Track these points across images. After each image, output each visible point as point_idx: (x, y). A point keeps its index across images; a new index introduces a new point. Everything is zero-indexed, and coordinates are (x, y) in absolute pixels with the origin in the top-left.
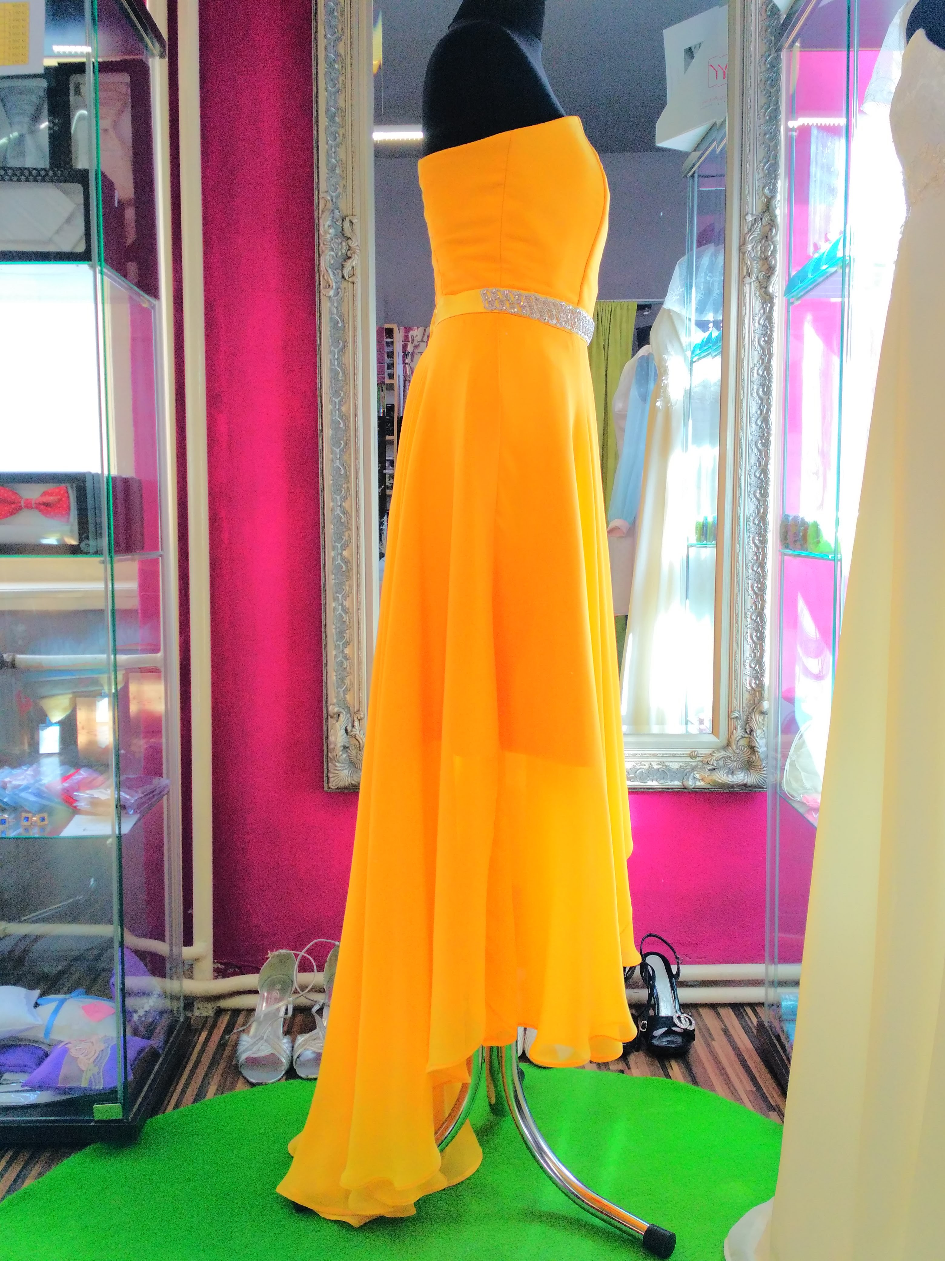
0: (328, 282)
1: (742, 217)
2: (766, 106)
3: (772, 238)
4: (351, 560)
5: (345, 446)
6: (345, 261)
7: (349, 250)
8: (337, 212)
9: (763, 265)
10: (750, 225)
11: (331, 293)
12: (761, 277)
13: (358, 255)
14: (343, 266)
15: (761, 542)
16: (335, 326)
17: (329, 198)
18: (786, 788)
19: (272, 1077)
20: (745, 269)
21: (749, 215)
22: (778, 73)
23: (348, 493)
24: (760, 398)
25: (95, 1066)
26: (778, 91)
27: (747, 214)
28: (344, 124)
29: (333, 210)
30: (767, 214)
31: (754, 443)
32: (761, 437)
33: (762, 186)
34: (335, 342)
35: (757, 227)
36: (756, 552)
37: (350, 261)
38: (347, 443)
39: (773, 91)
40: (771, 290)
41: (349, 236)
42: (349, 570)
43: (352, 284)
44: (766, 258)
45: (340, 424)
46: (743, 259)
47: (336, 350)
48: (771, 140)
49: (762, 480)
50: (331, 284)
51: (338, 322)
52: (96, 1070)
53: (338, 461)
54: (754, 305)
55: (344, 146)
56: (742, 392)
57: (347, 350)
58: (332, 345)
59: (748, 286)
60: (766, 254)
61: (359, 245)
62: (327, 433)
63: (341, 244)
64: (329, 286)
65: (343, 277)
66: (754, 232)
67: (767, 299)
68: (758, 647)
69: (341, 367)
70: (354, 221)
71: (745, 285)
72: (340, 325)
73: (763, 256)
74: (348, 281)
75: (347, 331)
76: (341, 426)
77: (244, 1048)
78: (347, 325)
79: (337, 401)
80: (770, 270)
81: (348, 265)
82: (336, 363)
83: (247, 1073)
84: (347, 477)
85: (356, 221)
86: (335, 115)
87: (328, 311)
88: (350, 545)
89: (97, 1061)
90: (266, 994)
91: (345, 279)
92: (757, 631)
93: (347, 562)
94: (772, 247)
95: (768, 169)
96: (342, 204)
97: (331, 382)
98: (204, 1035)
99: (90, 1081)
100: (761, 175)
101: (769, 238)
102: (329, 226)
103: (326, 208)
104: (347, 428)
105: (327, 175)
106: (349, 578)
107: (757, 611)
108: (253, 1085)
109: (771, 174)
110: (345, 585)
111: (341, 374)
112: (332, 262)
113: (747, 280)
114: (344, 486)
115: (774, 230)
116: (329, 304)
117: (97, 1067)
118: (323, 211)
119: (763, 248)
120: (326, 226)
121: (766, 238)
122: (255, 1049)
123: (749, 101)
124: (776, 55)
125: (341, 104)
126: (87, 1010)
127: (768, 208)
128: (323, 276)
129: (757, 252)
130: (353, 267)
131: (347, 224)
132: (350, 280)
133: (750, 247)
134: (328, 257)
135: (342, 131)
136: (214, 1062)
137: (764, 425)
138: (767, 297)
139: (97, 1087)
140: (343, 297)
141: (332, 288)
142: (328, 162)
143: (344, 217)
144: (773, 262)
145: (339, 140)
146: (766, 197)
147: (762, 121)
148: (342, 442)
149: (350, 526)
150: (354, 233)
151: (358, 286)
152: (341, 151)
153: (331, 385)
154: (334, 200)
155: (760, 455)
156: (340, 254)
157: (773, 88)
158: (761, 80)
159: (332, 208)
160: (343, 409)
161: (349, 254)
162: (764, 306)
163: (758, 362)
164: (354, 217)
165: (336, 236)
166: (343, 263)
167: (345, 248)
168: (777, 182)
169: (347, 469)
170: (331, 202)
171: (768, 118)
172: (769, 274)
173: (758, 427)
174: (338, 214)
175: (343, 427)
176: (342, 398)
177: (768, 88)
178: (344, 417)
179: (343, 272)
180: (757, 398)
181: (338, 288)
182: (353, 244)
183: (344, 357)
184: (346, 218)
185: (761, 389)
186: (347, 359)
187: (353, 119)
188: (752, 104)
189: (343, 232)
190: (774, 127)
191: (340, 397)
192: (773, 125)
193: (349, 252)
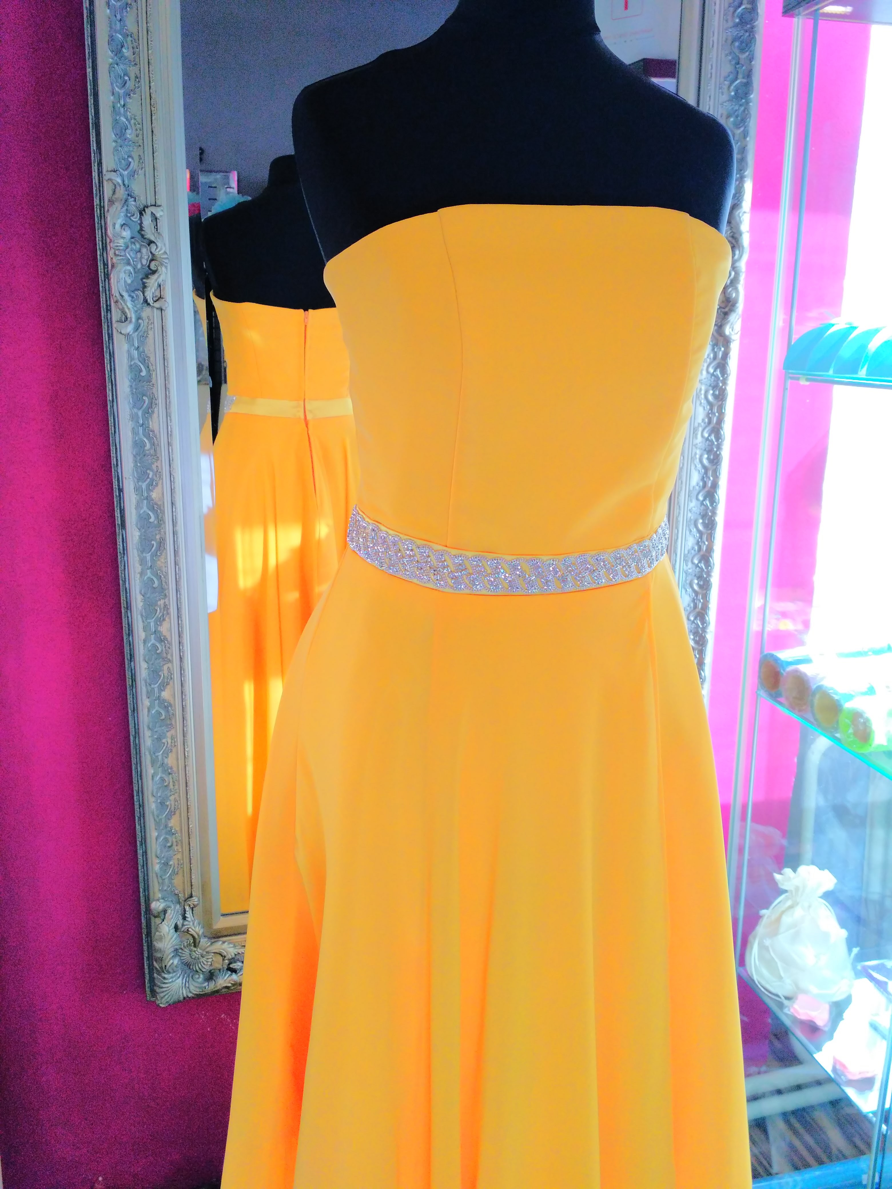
0: (124, 312)
2: (732, 77)
4: (172, 703)
5: (160, 548)
6: (147, 276)
7: (152, 260)
8: (131, 200)
11: (129, 328)
13: (166, 267)
14: (144, 287)
16: (136, 377)
17: (119, 180)
22: (751, 31)
23: (165, 612)
24: (704, 467)
26: (751, 59)
28: (137, 60)
29: (126, 201)
31: (693, 522)
32: (704, 517)
34: (137, 400)
37: (154, 277)
38: (162, 542)
39: (743, 56)
40: (728, 331)
41: (153, 239)
42: (170, 716)
43: (159, 312)
45: (149, 518)
47: (140, 413)
50: (129, 316)
51: (141, 371)
53: (149, 570)
55: (137, 96)
57: (156, 410)
58: (134, 407)
61: (168, 252)
63: (140, 251)
64: (126, 318)
65: (146, 301)
67: (721, 341)
69: (148, 437)
70: (158, 215)
72: (144, 373)
74: (153, 307)
75: (154, 381)
76: (152, 520)
78: (154, 373)
79: (144, 485)
80: (728, 307)
81: (152, 282)
82: (141, 431)
84: (162, 591)
85: (161, 213)
86: (122, 46)
87: (124, 354)
88: (171, 683)
91: (149, 304)
93: (166, 706)
96: (137, 188)
97: (136, 462)
102: (122, 226)
103: (116, 196)
104: (161, 521)
105: (114, 144)
110: (165, 737)
111: (148, 446)
112: (129, 281)
114: (159, 603)
116: (126, 347)
118: (111, 202)
120: (118, 226)
123: (710, 67)
124: (749, 6)
125: (131, 26)
128: (116, 303)
130: (160, 286)
131: (147, 220)
132: (157, 305)
134: (122, 275)
135: (133, 71)
137: (708, 501)
138: (721, 339)
140: (146, 332)
141: (131, 322)
142: (116, 122)
143: (142, 207)
145: (130, 85)
147: (725, 97)
148: (153, 542)
149: (169, 657)
150: (159, 233)
151: (168, 314)
152: (134, 105)
154: (126, 182)
155: (702, 538)
156: (139, 266)
157: (744, 53)
158: (727, 39)
159: (125, 197)
160: (154, 495)
161: (153, 267)
162: (716, 350)
163: (703, 420)
164: (159, 209)
165: (133, 240)
166: (144, 280)
167: (146, 257)
168: (743, 186)
169: (163, 579)
170: (122, 186)
171: (733, 93)
172: (727, 310)
173: (699, 503)
174: (133, 203)
175: (156, 522)
176: (152, 480)
177: (737, 51)
178: (155, 506)
179: (146, 294)
180: (699, 466)
181: (139, 318)
182: (158, 250)
183: (152, 421)
184: (146, 209)
185: (706, 456)
186: (157, 423)
187: (150, 52)
188: (714, 71)
189: (143, 232)
190: (742, 108)
191: (149, 480)
192: (741, 105)
193: (153, 263)
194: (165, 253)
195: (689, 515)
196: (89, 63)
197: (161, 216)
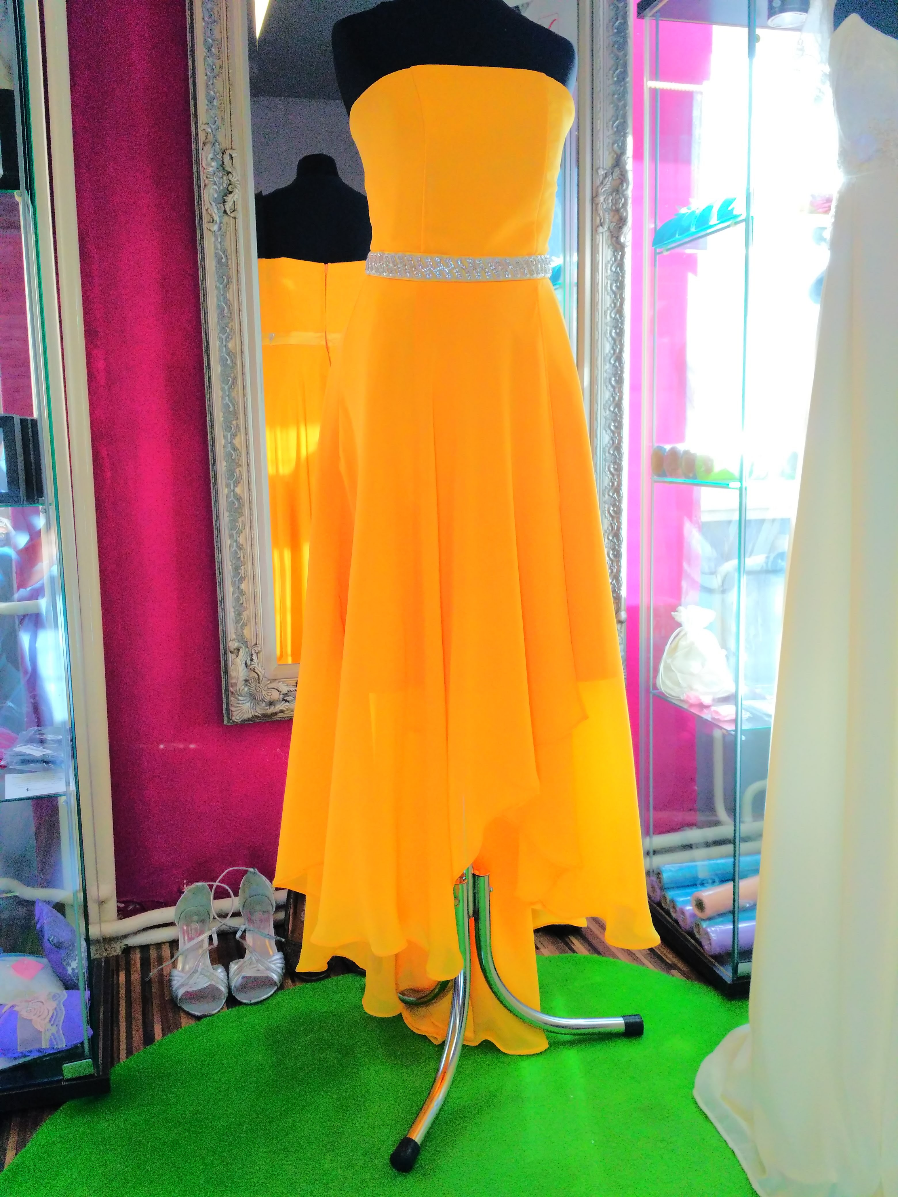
0: (211, 216)
1: (594, 170)
2: (614, 68)
3: (623, 191)
4: (242, 497)
5: (233, 384)
6: (226, 196)
7: (230, 184)
8: (216, 144)
9: (614, 217)
10: (601, 178)
11: (215, 228)
12: (612, 228)
13: (238, 190)
14: (224, 202)
15: (615, 469)
16: (219, 262)
17: (210, 131)
18: (663, 689)
20: (598, 218)
21: (601, 169)
22: (625, 37)
23: (237, 430)
24: (614, 339)
25: (52, 1025)
26: (625, 55)
27: (599, 168)
28: (221, 55)
30: (617, 169)
31: (608, 380)
32: (615, 375)
33: (611, 142)
34: (220, 278)
35: (608, 180)
36: (612, 479)
37: (231, 196)
38: (235, 379)
39: (621, 54)
40: (622, 239)
41: (230, 170)
42: (241, 506)
43: (234, 220)
44: (617, 211)
45: (227, 360)
46: (597, 210)
47: (221, 286)
48: (619, 100)
49: (616, 414)
50: (215, 219)
51: (222, 258)
52: (54, 1030)
53: (227, 398)
54: (605, 254)
55: (221, 79)
56: (597, 332)
57: (231, 286)
58: (218, 281)
59: (601, 235)
60: (617, 207)
62: (216, 370)
63: (222, 178)
64: (213, 220)
65: (225, 212)
66: (605, 185)
68: (615, 564)
69: (226, 304)
70: (233, 155)
71: (598, 234)
72: (223, 260)
73: (614, 208)
74: (230, 216)
75: (230, 266)
76: (229, 362)
77: (180, 983)
78: (230, 261)
79: (224, 337)
80: (621, 222)
81: (230, 199)
82: (222, 299)
83: (187, 1007)
84: (235, 413)
86: (212, 47)
87: (213, 246)
88: (242, 482)
89: (53, 1020)
90: (185, 928)
91: (227, 214)
92: (614, 549)
93: (239, 499)
94: (623, 200)
95: (617, 127)
96: (220, 138)
97: (219, 319)
98: (122, 976)
99: (51, 1040)
100: (611, 132)
101: (620, 191)
102: (211, 159)
103: (208, 140)
104: (234, 364)
105: (205, 107)
106: (241, 514)
107: (614, 531)
109: (620, 132)
110: (238, 522)
111: (226, 311)
112: (216, 196)
113: (601, 229)
114: (233, 422)
115: (625, 185)
116: (212, 238)
117: (55, 1026)
118: (205, 144)
119: (614, 200)
120: (209, 159)
121: (618, 190)
124: (622, 21)
125: (217, 34)
126: (16, 968)
127: (618, 162)
128: (207, 210)
129: (608, 204)
130: (234, 202)
131: (227, 158)
132: (232, 215)
133: (602, 199)
134: (211, 191)
135: (218, 62)
137: (617, 364)
138: (618, 246)
140: (225, 232)
141: (215, 223)
142: (208, 94)
143: (223, 150)
144: (625, 214)
145: (216, 71)
146: (616, 153)
147: (610, 82)
148: (229, 378)
149: (240, 463)
150: (234, 168)
151: (240, 222)
152: (219, 84)
153: (218, 321)
154: (214, 133)
155: (614, 391)
156: (221, 188)
157: (621, 51)
158: (609, 44)
159: (212, 141)
160: (230, 345)
161: (230, 189)
162: (616, 254)
163: (610, 305)
164: (234, 151)
165: (218, 170)
166: (225, 198)
167: (226, 182)
168: (626, 139)
169: (236, 406)
170: (212, 134)
171: (615, 79)
172: (620, 225)
173: (611, 365)
174: (218, 146)
175: (231, 364)
176: (229, 335)
177: (616, 51)
178: (231, 353)
179: (225, 207)
180: (610, 339)
181: (221, 223)
182: (233, 178)
183: (229, 294)
184: (226, 151)
185: (614, 331)
186: (231, 295)
187: (229, 51)
188: (602, 65)
189: (224, 166)
190: (622, 88)
191: (227, 334)
192: (621, 86)
193: (230, 187)
194: (238, 180)
195: (605, 375)
196: (190, 57)
197: (235, 156)
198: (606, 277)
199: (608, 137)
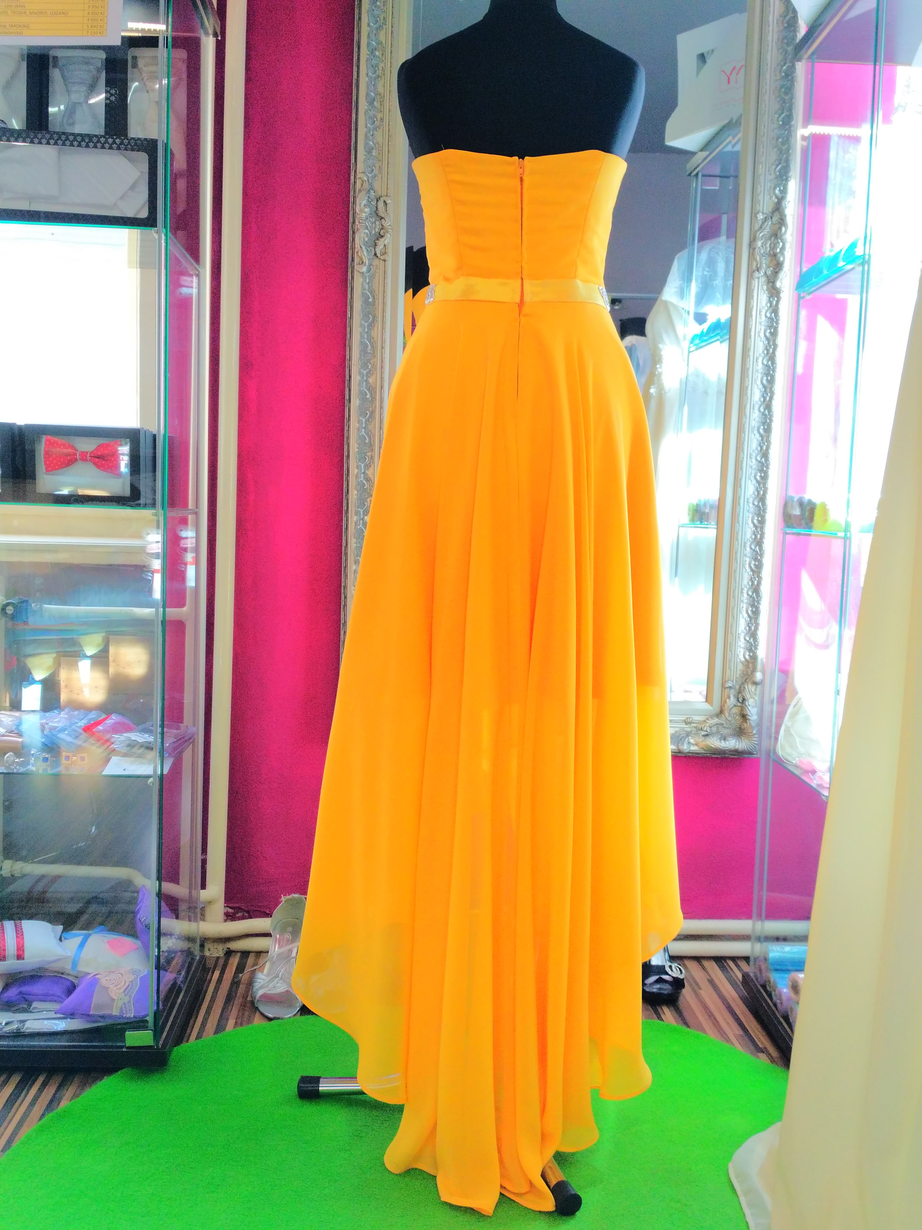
0: (361, 259)
1: (753, 215)
2: (780, 112)
3: (781, 236)
5: (371, 416)
6: (378, 239)
7: (382, 229)
8: (372, 192)
9: (771, 261)
10: (760, 223)
11: (364, 269)
12: (769, 273)
13: (390, 234)
14: (376, 245)
15: (759, 521)
16: (366, 301)
17: (366, 179)
18: (780, 753)
19: (289, 1013)
20: (755, 263)
21: (760, 214)
22: (792, 81)
24: (764, 386)
25: (125, 995)
26: (792, 99)
27: (758, 213)
28: (382, 109)
29: (369, 191)
30: (777, 213)
31: (756, 429)
32: (764, 424)
33: (773, 186)
34: (365, 316)
35: (767, 225)
36: (754, 532)
37: (382, 240)
38: (373, 413)
39: (786, 98)
40: (778, 284)
41: (383, 216)
43: (383, 262)
44: (775, 255)
45: (367, 395)
46: (753, 254)
47: (366, 324)
48: (783, 144)
49: (762, 463)
50: (364, 261)
51: (369, 298)
52: (126, 1000)
53: (363, 430)
54: (761, 298)
55: (381, 131)
56: (747, 379)
57: (376, 325)
58: (363, 319)
59: (756, 280)
60: (775, 251)
61: (392, 225)
62: (355, 403)
63: (375, 223)
64: (363, 262)
65: (375, 254)
66: (764, 229)
67: (774, 293)
68: (753, 621)
69: (370, 341)
70: (388, 202)
71: (753, 279)
72: (370, 300)
73: (772, 253)
74: (380, 259)
75: (376, 306)
76: (368, 396)
77: (260, 985)
78: (377, 301)
79: (365, 372)
80: (778, 267)
81: (381, 243)
82: (366, 337)
83: (262, 1008)
84: (371, 446)
85: (390, 201)
86: (374, 100)
87: (361, 286)
89: (127, 990)
90: (278, 936)
91: (377, 257)
92: (753, 606)
94: (781, 244)
95: (780, 171)
96: (377, 185)
97: (361, 355)
98: (217, 974)
99: (122, 1008)
100: (773, 176)
101: (779, 236)
102: (365, 205)
103: (363, 188)
104: (373, 398)
105: (365, 157)
107: (754, 587)
108: (270, 1019)
109: (783, 177)
111: (369, 348)
112: (366, 239)
113: (756, 274)
114: (368, 454)
115: (783, 229)
116: (361, 280)
117: (128, 996)
118: (360, 191)
119: (772, 245)
120: (362, 205)
121: (776, 235)
122: (271, 985)
123: (764, 106)
125: (380, 89)
126: (111, 944)
127: (778, 208)
128: (357, 253)
129: (766, 248)
130: (385, 246)
131: (381, 205)
132: (382, 258)
133: (759, 244)
134: (362, 235)
135: (379, 116)
136: (229, 998)
137: (767, 412)
138: (774, 291)
139: (128, 1016)
140: (374, 275)
141: (365, 265)
142: (366, 144)
143: (378, 197)
144: (782, 259)
145: (377, 123)
146: (777, 197)
147: (775, 126)
148: (367, 412)
150: (387, 213)
151: (389, 264)
152: (379, 135)
153: (360, 357)
154: (370, 181)
155: (762, 440)
156: (373, 232)
157: (788, 95)
158: (776, 88)
159: (368, 188)
160: (371, 380)
161: (382, 233)
162: (771, 300)
163: (763, 352)
164: (388, 198)
165: (371, 215)
166: (376, 241)
167: (378, 227)
168: (788, 183)
169: (372, 438)
170: (367, 182)
171: (781, 123)
172: (777, 270)
173: (761, 413)
174: (374, 194)
175: (370, 399)
176: (370, 371)
177: (783, 95)
178: (371, 388)
179: (376, 250)
180: (761, 386)
181: (370, 265)
182: (386, 223)
183: (373, 331)
184: (381, 198)
185: (765, 378)
186: (376, 333)
187: (390, 104)
188: (767, 109)
189: (378, 212)
190: (787, 132)
191: (368, 370)
192: (786, 130)
193: (382, 231)
194: (390, 225)
195: (754, 423)
197: (389, 203)
198: (760, 323)
199: (770, 181)
